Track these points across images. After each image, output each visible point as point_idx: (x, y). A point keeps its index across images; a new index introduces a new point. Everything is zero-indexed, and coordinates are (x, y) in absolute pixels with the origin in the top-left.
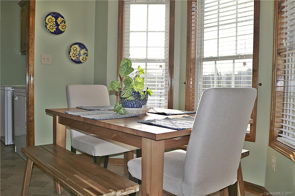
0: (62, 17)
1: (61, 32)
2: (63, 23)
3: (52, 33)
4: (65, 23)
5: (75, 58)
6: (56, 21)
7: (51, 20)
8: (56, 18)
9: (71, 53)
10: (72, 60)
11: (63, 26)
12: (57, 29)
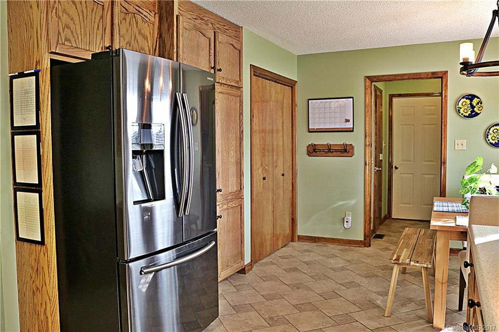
0: (478, 98)
1: (477, 114)
2: (480, 104)
3: (466, 117)
4: (481, 103)
5: (495, 141)
6: (471, 104)
7: (464, 103)
8: (471, 100)
9: (490, 137)
10: (491, 144)
11: (479, 108)
12: (472, 112)
